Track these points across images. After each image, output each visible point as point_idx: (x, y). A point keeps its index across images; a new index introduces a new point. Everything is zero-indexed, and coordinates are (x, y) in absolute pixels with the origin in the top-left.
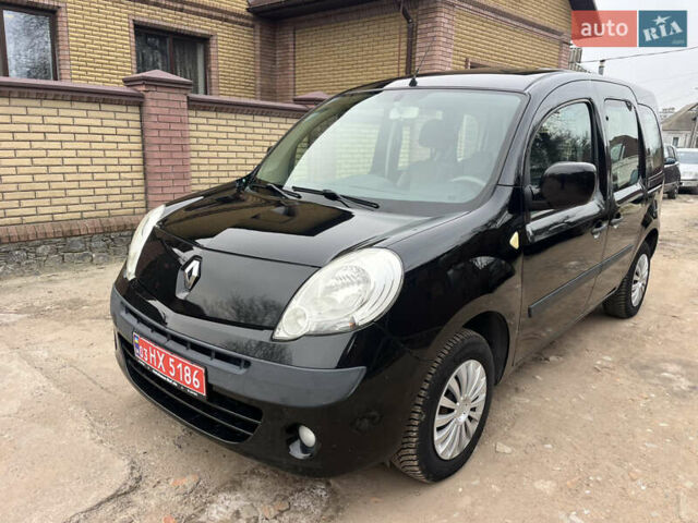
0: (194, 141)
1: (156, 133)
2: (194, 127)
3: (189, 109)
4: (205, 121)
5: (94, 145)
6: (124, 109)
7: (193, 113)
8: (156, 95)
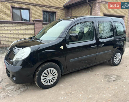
1: (36, 29)
5: (26, 31)
6: (31, 25)
8: (37, 23)
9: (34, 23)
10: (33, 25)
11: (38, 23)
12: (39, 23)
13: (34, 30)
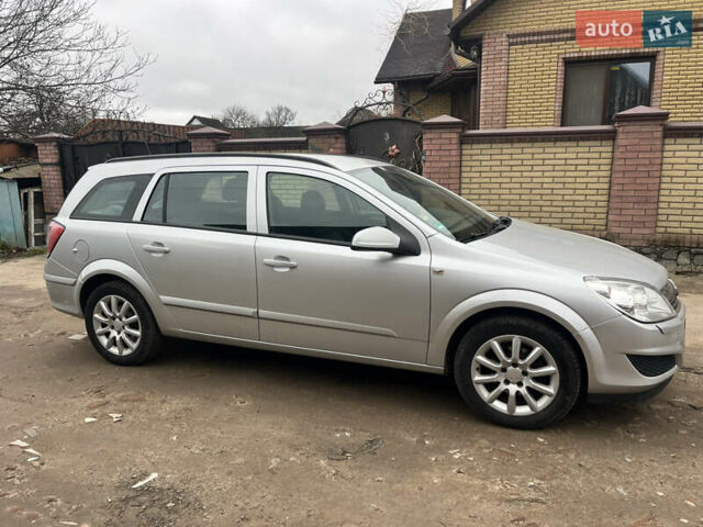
0: (668, 167)
2: (670, 154)
3: (665, 137)
4: (685, 147)
6: (598, 143)
7: (670, 141)
9: (616, 132)
11: (634, 127)
13: (607, 168)
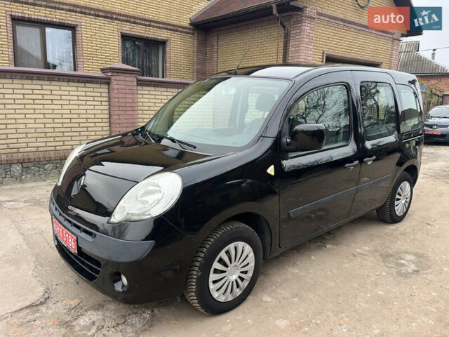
0: (141, 104)
1: (117, 100)
2: (141, 96)
3: (137, 85)
4: (147, 92)
5: (81, 107)
6: (99, 86)
7: (140, 88)
8: (118, 78)
9: (110, 79)
10: (106, 86)
11: (121, 77)
12: (128, 79)
13: (107, 103)
